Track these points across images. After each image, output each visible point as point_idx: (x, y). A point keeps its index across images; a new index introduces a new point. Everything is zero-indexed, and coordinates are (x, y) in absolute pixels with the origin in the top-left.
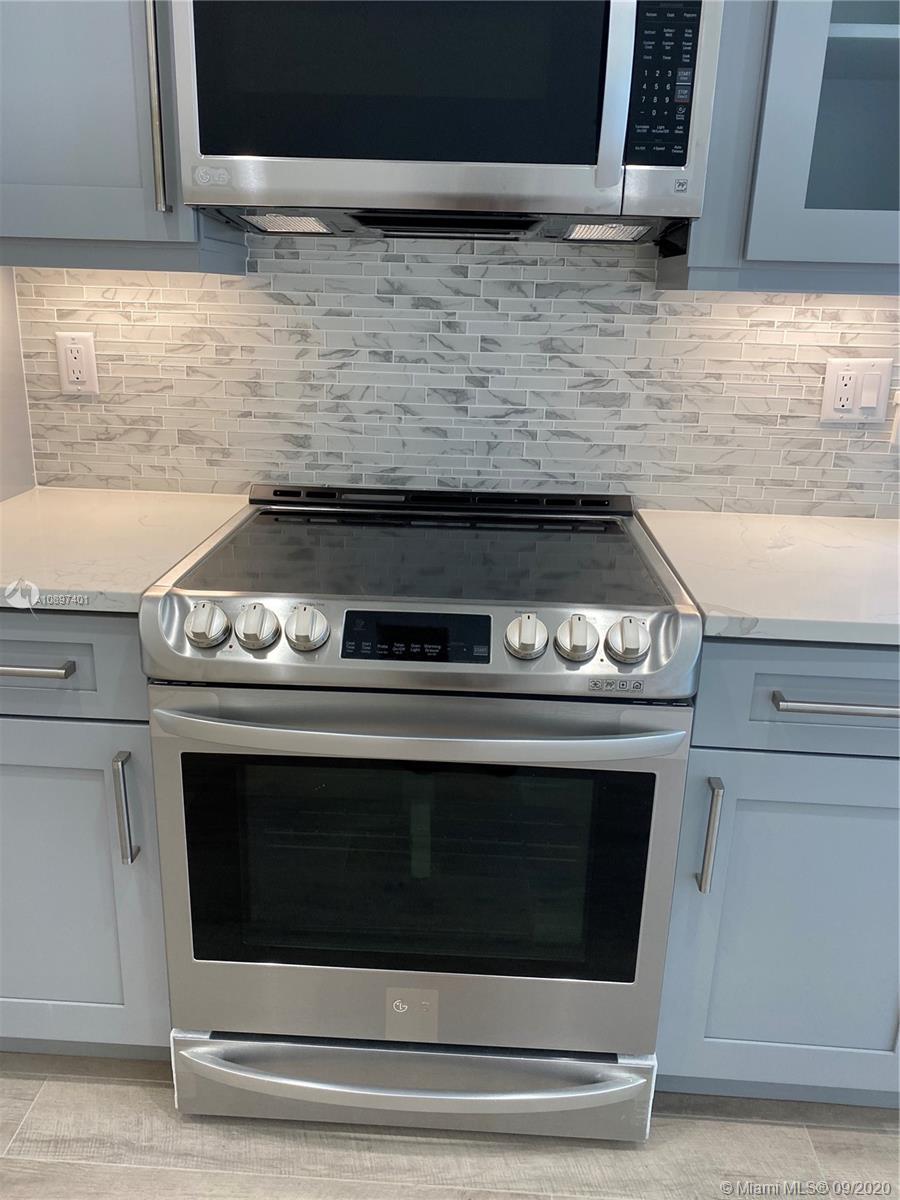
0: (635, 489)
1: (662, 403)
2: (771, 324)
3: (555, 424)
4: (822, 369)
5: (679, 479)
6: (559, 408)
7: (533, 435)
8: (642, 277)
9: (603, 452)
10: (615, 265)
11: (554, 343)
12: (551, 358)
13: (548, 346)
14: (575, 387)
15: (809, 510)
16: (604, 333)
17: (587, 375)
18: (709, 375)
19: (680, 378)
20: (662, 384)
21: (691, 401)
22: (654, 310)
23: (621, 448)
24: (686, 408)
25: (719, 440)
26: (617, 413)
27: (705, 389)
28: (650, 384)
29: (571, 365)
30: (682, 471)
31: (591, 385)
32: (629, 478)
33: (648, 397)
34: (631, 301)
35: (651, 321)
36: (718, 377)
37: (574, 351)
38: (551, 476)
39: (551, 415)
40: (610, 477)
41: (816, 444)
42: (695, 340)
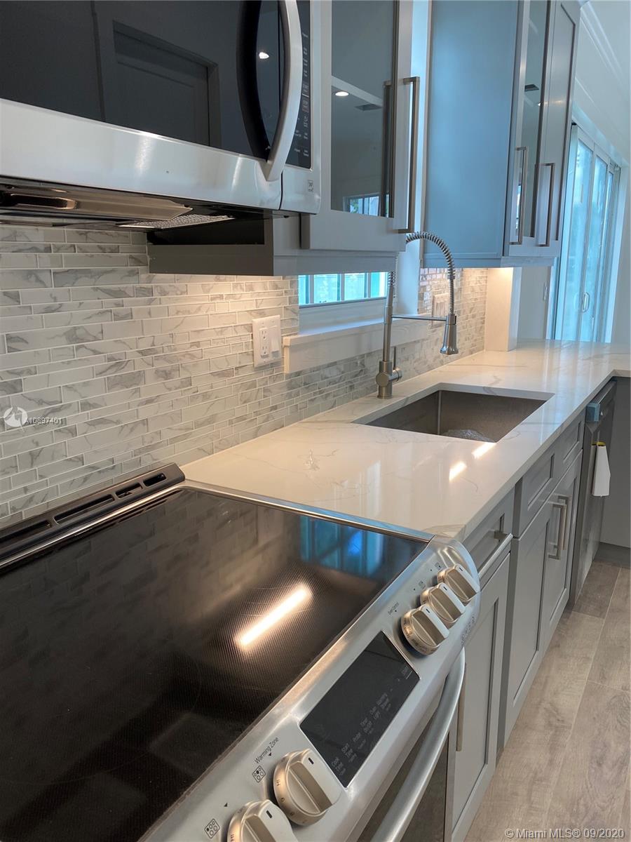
0: (162, 458)
1: (166, 374)
2: (221, 297)
3: (92, 414)
4: (250, 328)
5: (186, 436)
6: (92, 397)
7: (73, 432)
8: (138, 262)
9: (132, 430)
10: (116, 250)
11: (78, 332)
12: (78, 348)
13: (73, 336)
14: (101, 373)
15: (255, 435)
16: (117, 317)
17: (110, 359)
18: (193, 344)
19: (175, 350)
20: (165, 359)
21: (184, 368)
22: (150, 292)
23: (145, 422)
24: (184, 375)
25: (205, 396)
26: (138, 390)
27: (192, 356)
28: (157, 358)
29: (95, 352)
30: (188, 429)
31: (114, 369)
32: (152, 447)
33: (157, 371)
34: (130, 285)
35: (150, 302)
36: (197, 344)
37: (96, 339)
38: (93, 468)
39: (86, 406)
40: (140, 451)
41: (253, 385)
42: (180, 315)
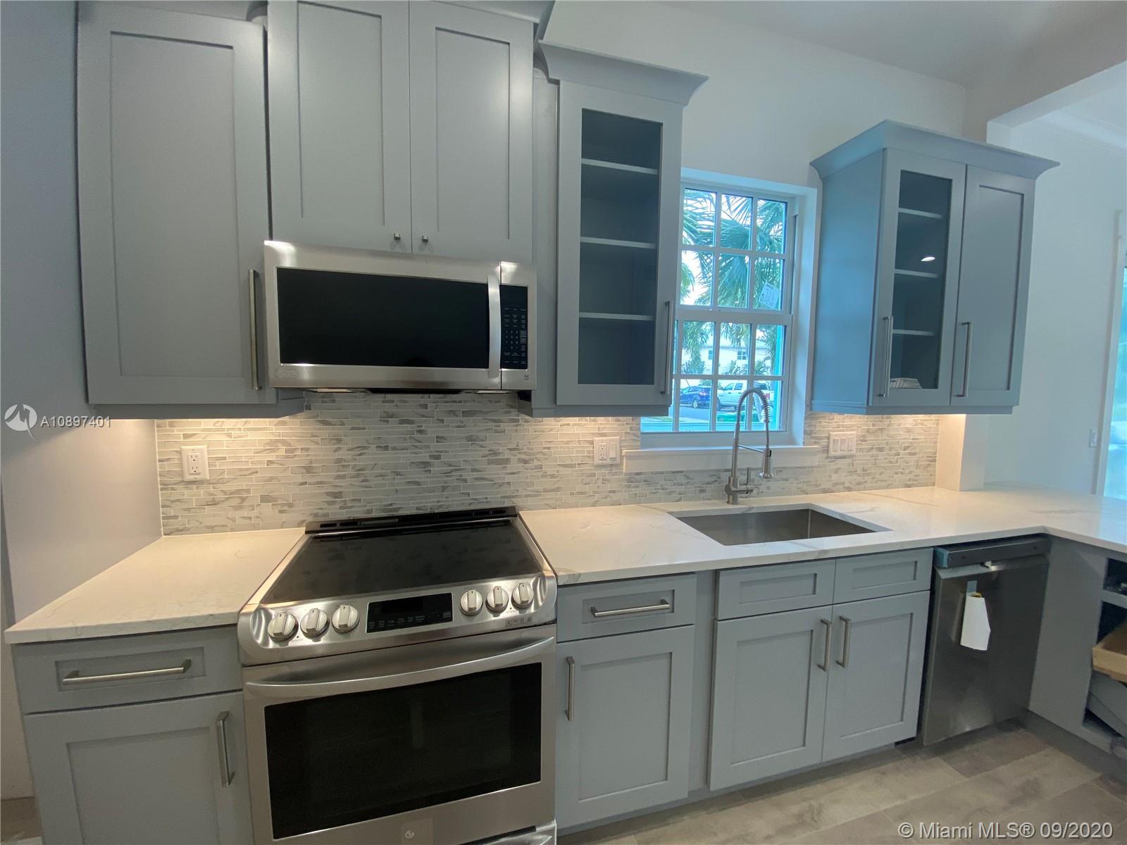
0: (518, 502)
1: (525, 461)
2: (569, 425)
3: (476, 474)
4: (592, 442)
5: (536, 496)
6: (477, 467)
7: (465, 481)
8: (511, 407)
9: (500, 486)
10: (499, 402)
11: (473, 437)
12: (472, 444)
13: (470, 439)
14: (485, 457)
15: (594, 505)
16: (496, 432)
17: (490, 451)
18: (545, 448)
19: (532, 450)
20: (524, 453)
21: (538, 460)
22: (518, 421)
23: (509, 483)
24: (536, 463)
25: (553, 476)
26: (506, 467)
27: (544, 454)
28: (520, 453)
29: (482, 447)
30: (538, 492)
31: (492, 455)
32: (513, 497)
33: (519, 459)
34: (505, 418)
35: (517, 426)
36: (549, 448)
37: (482, 441)
38: (475, 499)
39: (474, 470)
40: (504, 497)
41: (594, 475)
42: (537, 433)
